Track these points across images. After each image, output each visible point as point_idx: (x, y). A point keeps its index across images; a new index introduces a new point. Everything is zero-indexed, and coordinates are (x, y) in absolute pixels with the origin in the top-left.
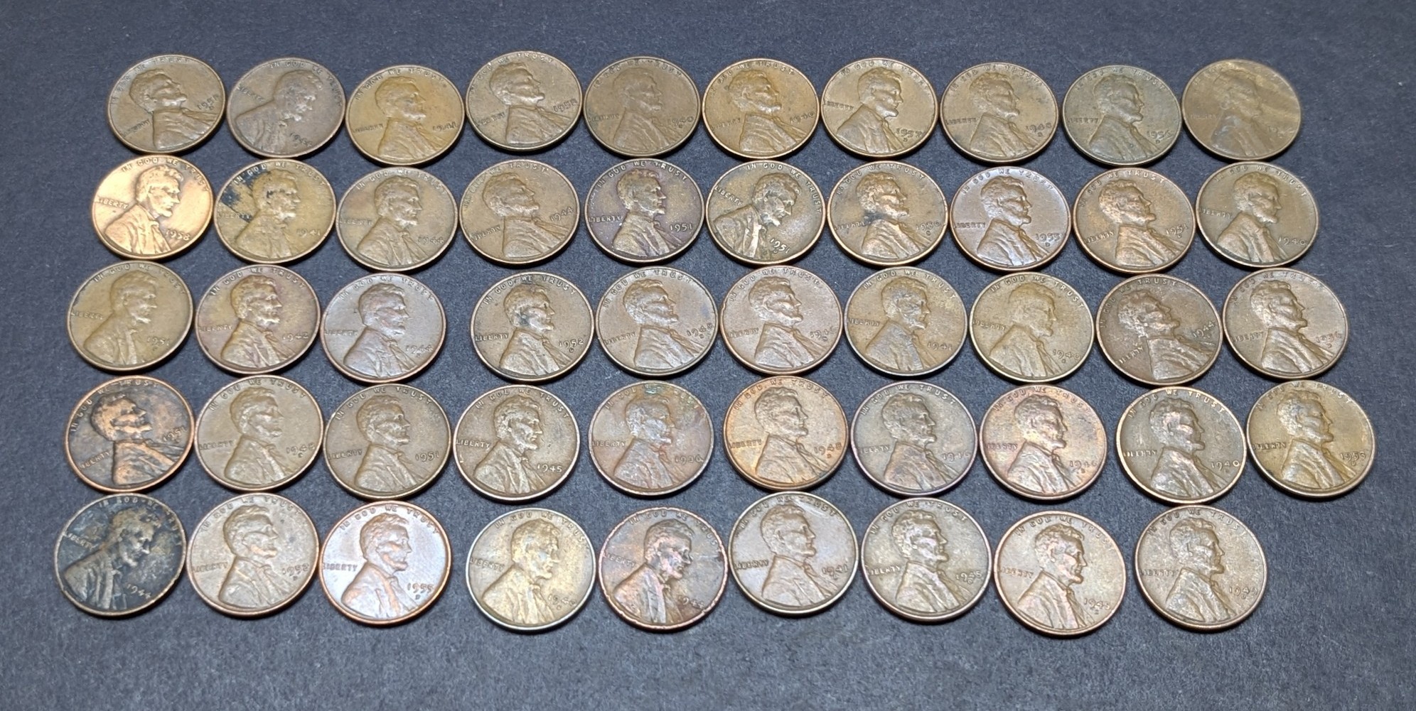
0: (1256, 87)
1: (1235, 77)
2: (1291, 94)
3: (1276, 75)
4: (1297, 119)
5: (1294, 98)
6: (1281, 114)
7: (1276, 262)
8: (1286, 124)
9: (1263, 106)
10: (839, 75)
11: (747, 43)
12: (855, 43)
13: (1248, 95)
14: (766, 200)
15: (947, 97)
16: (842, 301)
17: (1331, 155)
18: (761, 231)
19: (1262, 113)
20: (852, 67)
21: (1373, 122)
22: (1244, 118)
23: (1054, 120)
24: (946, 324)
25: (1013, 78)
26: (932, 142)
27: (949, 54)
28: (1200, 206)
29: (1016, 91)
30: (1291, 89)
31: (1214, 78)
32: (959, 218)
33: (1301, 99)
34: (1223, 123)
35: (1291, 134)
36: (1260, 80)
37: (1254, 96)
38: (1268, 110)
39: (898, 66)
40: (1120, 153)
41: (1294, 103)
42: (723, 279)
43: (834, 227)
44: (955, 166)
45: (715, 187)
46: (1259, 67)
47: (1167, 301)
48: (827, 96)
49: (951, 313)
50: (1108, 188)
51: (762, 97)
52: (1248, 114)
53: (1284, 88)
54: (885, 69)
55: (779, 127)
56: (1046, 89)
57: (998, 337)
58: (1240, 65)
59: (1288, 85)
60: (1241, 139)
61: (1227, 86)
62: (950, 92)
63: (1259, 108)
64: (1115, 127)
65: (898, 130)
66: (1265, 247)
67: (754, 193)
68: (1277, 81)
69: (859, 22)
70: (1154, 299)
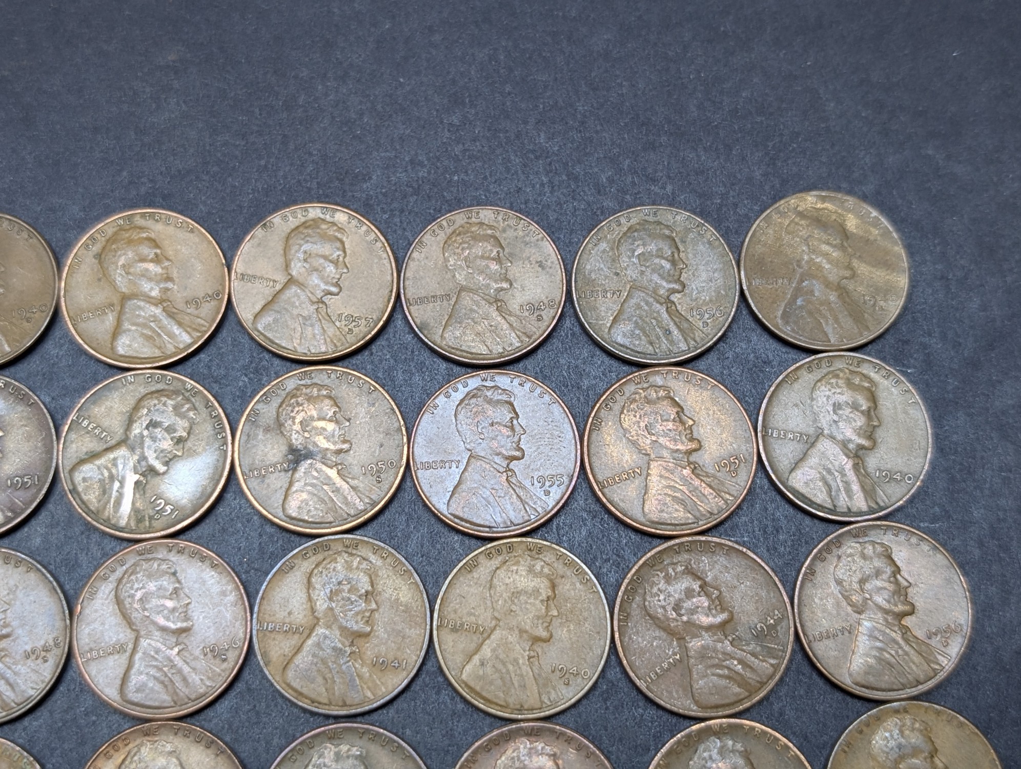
0: (845, 234)
1: (818, 220)
2: (896, 244)
3: (875, 213)
4: (903, 281)
5: (900, 250)
6: (880, 275)
7: (872, 511)
8: (887, 291)
9: (855, 263)
10: (258, 232)
11: (130, 183)
12: (285, 177)
13: (834, 246)
14: (146, 433)
15: (411, 263)
16: (250, 592)
17: (950, 334)
18: (137, 483)
19: (854, 276)
20: (276, 219)
21: (1009, 279)
22: (827, 284)
23: (559, 295)
24: (400, 628)
25: (504, 231)
26: (390, 330)
27: (417, 192)
28: (764, 426)
29: (507, 250)
30: (895, 235)
31: (787, 222)
32: (421, 453)
33: (909, 248)
34: (798, 291)
35: (893, 307)
36: (852, 223)
37: (842, 248)
38: (863, 269)
39: (342, 217)
40: (651, 343)
41: (899, 256)
42: (83, 558)
43: (243, 474)
44: (421, 366)
45: (73, 416)
46: (851, 201)
47: (716, 578)
48: (239, 265)
49: (407, 610)
50: (635, 400)
51: (147, 270)
52: (833, 277)
53: (886, 234)
54: (323, 220)
55: (171, 315)
56: (549, 248)
57: (473, 646)
58: (823, 199)
59: (891, 229)
60: (825, 317)
61: (804, 233)
62: (415, 255)
63: (849, 267)
64: (647, 303)
65: (340, 315)
66: (856, 487)
67: (130, 422)
68: (876, 223)
69: (292, 146)
70: (696, 576)
